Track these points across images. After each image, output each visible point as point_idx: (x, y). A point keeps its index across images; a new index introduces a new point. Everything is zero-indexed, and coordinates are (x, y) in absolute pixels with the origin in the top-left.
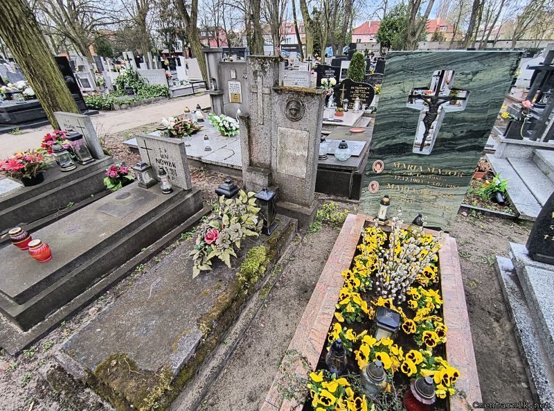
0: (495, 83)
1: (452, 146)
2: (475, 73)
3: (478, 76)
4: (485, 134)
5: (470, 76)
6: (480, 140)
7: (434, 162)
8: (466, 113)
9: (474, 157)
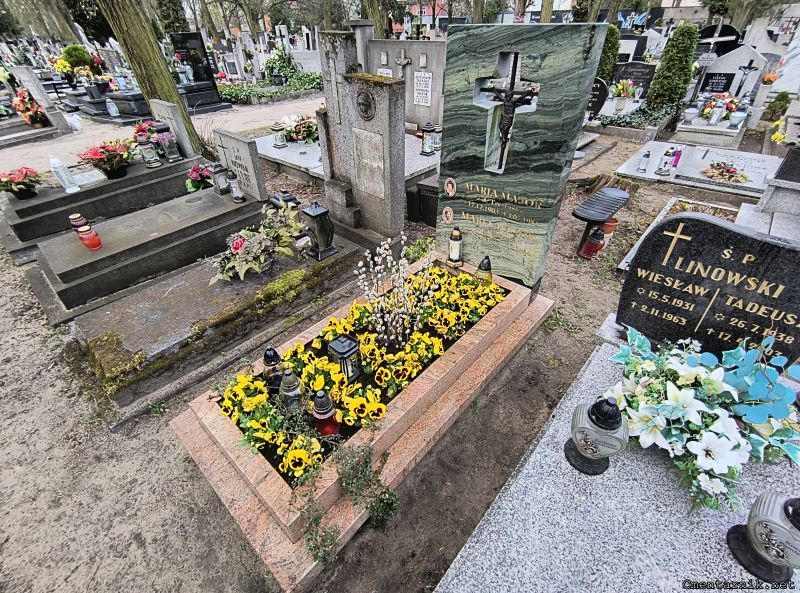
0: (568, 72)
1: (525, 162)
2: (544, 57)
3: (549, 61)
4: (561, 146)
5: (538, 61)
6: (556, 155)
7: (507, 184)
8: (538, 116)
9: (551, 181)
